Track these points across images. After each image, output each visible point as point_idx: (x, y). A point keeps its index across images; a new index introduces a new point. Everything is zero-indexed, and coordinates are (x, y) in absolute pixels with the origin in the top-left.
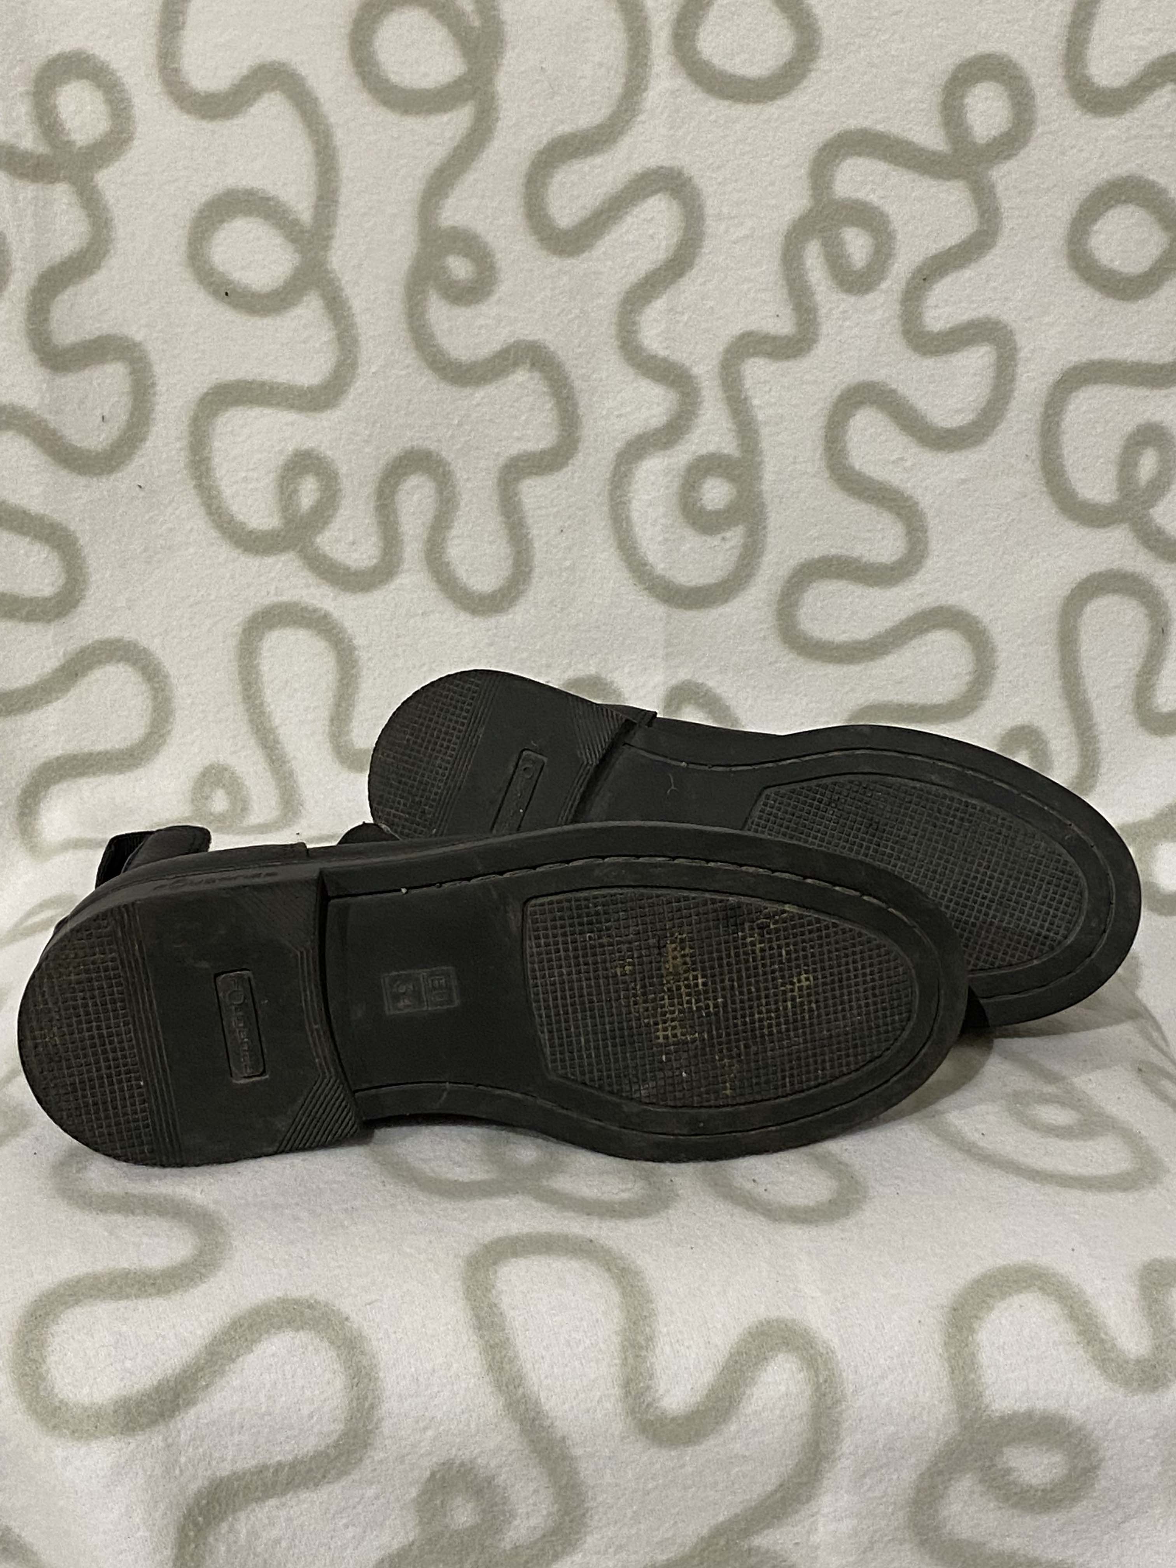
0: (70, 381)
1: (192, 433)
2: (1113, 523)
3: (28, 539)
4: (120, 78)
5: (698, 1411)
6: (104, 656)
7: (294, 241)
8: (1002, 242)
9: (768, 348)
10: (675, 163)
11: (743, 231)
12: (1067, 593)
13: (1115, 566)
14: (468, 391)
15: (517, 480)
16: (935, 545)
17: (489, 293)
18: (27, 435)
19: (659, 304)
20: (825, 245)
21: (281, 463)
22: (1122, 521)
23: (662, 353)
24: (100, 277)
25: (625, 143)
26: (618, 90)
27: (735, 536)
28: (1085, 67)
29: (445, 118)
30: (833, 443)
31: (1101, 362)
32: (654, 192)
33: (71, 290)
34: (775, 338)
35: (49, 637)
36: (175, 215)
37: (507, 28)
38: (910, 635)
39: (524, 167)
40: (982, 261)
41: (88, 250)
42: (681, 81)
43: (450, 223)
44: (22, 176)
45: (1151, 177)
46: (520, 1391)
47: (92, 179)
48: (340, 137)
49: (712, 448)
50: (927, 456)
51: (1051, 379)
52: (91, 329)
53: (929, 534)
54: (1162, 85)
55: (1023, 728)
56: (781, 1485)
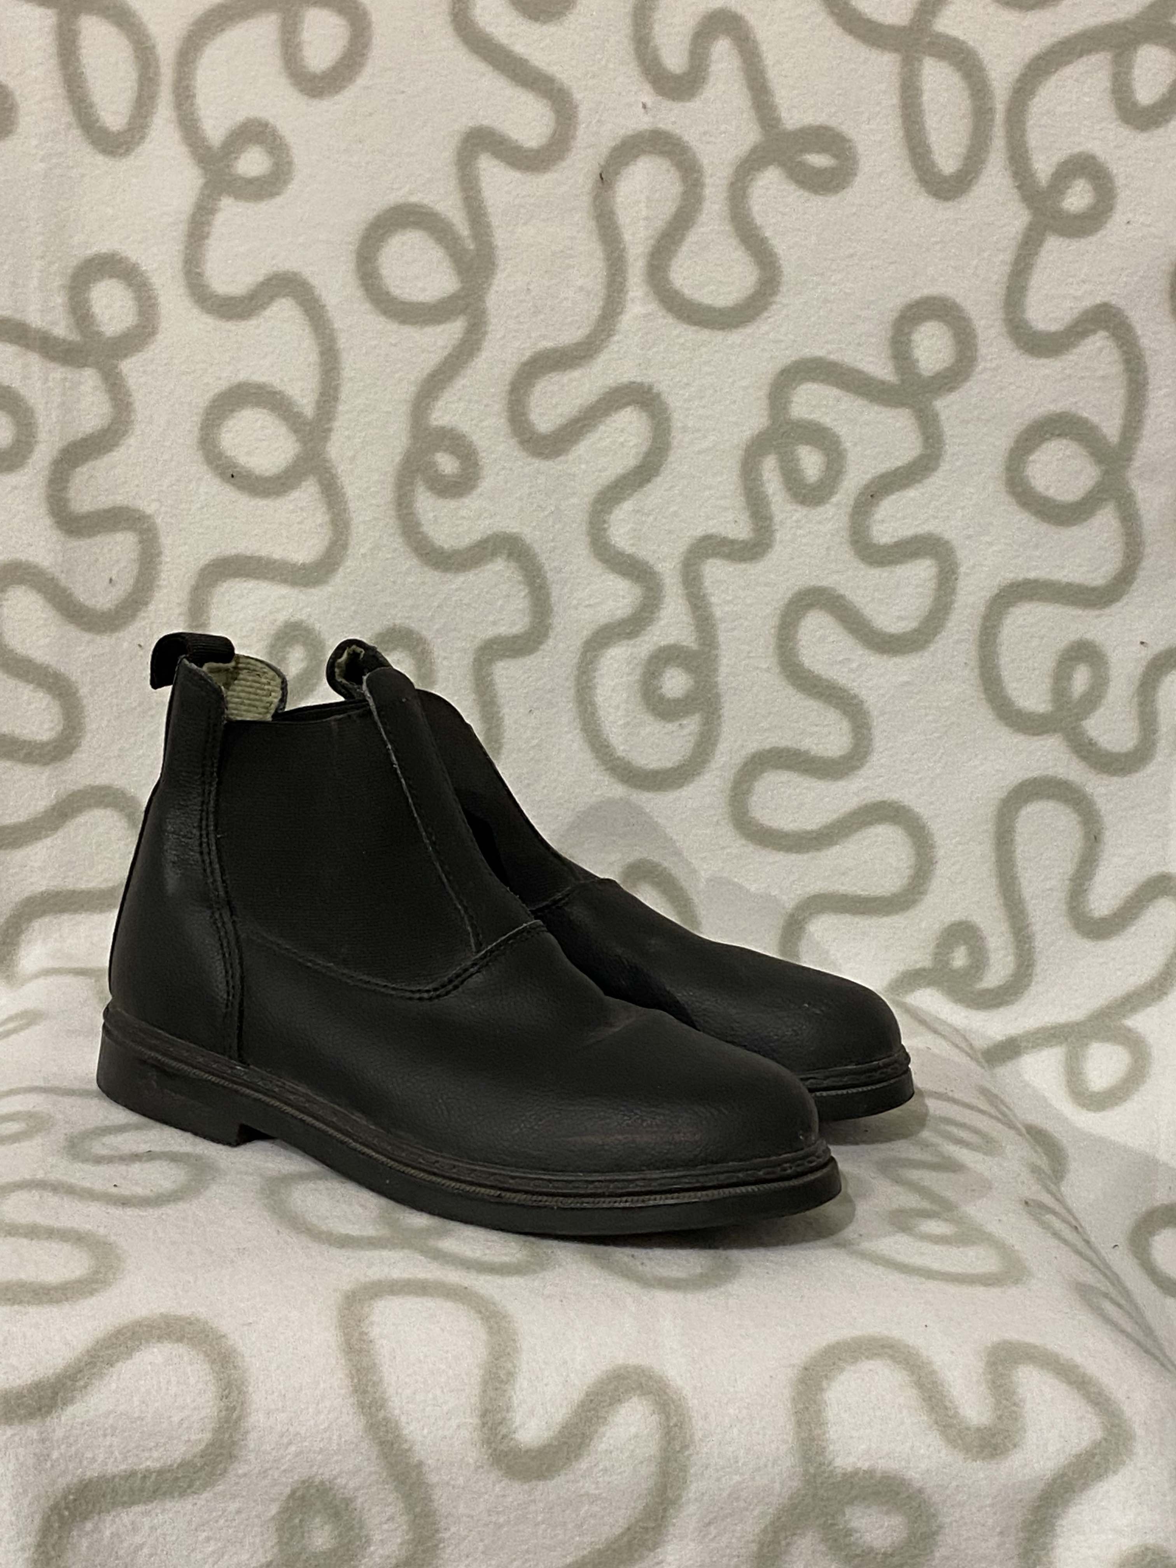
0: (82, 546)
1: (192, 600)
2: (1047, 732)
3: (31, 686)
4: (148, 278)
5: (550, 1445)
6: (92, 801)
7: (296, 431)
8: (945, 466)
9: (726, 550)
10: (647, 380)
11: (705, 444)
12: (1003, 795)
13: (1051, 772)
14: (449, 576)
15: (491, 661)
16: (879, 742)
17: (473, 487)
18: (39, 591)
19: (627, 506)
20: (781, 461)
21: (272, 632)
22: (1055, 731)
23: (629, 550)
24: (116, 455)
25: (602, 359)
26: (596, 313)
27: (692, 724)
28: (1023, 312)
29: (439, 329)
30: (784, 640)
31: (1036, 581)
32: (628, 404)
33: (91, 464)
34: (733, 542)
35: (44, 778)
36: (190, 404)
37: (498, 252)
38: (855, 826)
39: (508, 377)
40: (927, 482)
41: (109, 429)
42: (653, 306)
43: (441, 423)
44: (53, 359)
45: (1085, 415)
46: (381, 1414)
47: (116, 367)
48: (342, 342)
49: (671, 640)
50: (873, 659)
51: (988, 594)
52: (105, 502)
53: (873, 731)
54: (1094, 332)
55: (960, 923)
56: (629, 1529)
